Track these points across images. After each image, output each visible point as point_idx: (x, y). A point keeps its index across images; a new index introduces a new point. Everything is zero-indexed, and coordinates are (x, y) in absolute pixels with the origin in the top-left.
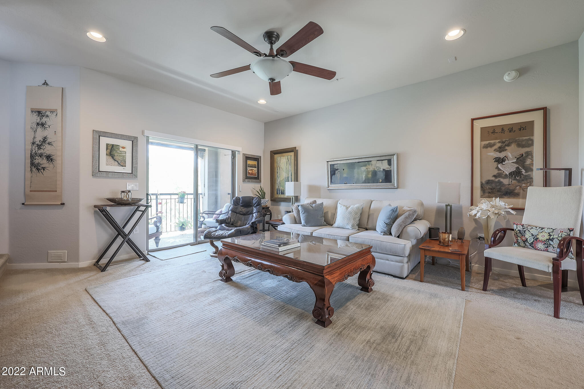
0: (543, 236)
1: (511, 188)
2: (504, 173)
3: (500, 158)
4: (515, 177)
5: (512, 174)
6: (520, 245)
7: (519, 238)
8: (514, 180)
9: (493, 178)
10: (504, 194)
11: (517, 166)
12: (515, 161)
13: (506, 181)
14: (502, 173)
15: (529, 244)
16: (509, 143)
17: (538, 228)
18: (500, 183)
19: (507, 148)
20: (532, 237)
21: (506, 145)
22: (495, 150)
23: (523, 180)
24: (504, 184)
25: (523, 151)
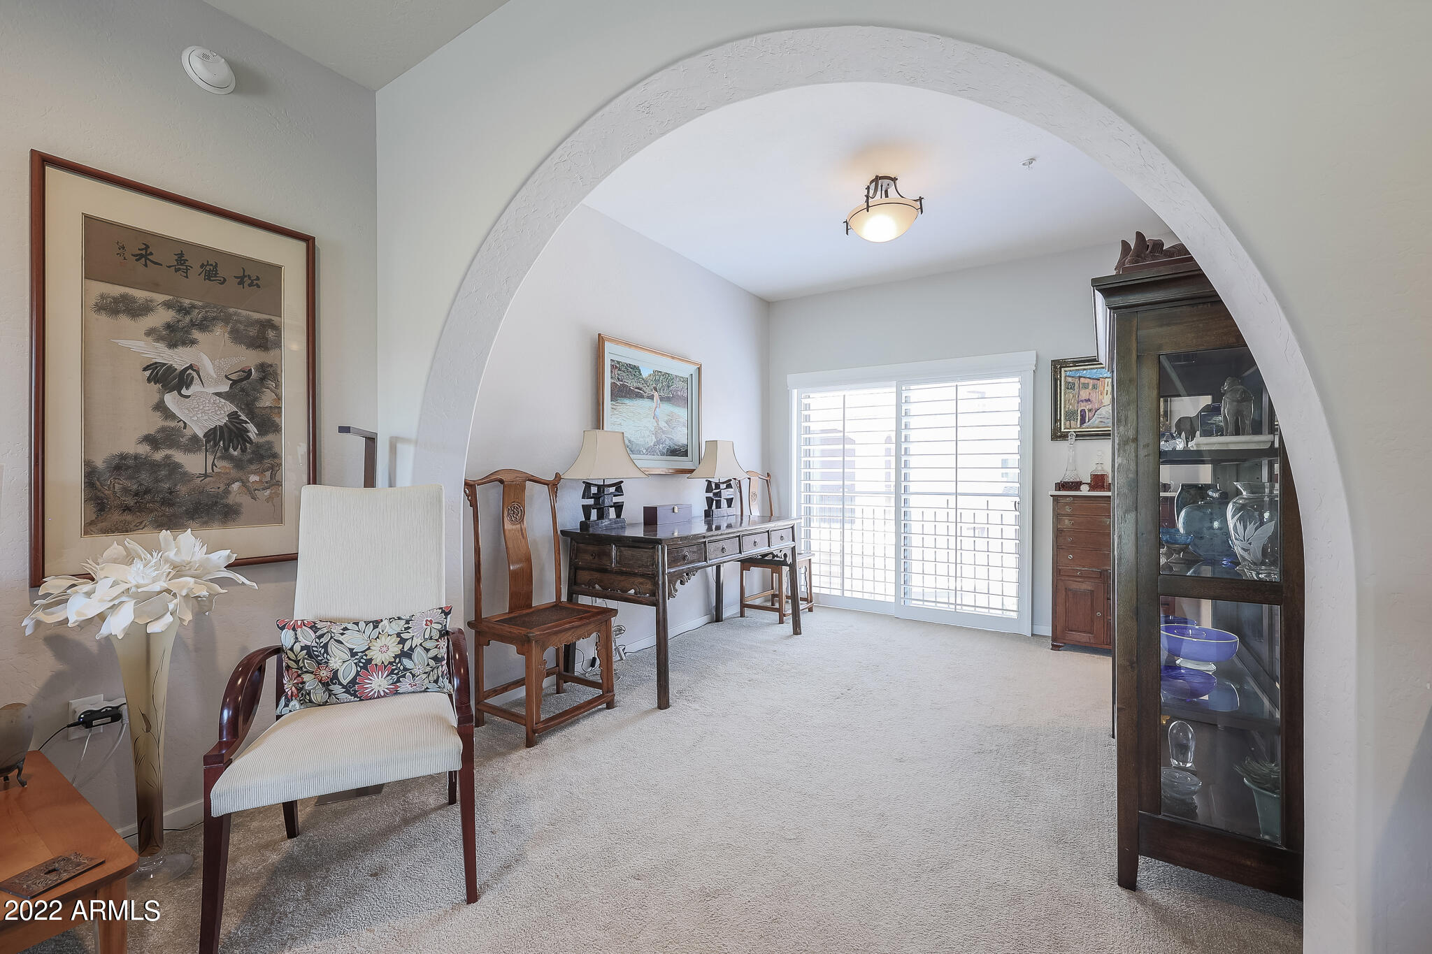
0: (385, 650)
1: (213, 486)
2: (188, 432)
3: (170, 369)
4: (226, 449)
5: (215, 436)
6: (310, 701)
7: (306, 677)
8: (223, 458)
9: (144, 449)
10: (187, 512)
11: (230, 407)
12: (225, 388)
13: (193, 463)
14: (179, 430)
15: (344, 687)
16: (205, 319)
17: (362, 625)
18: (174, 468)
19: (196, 334)
20: (352, 662)
21: (193, 324)
22: (149, 333)
23: (250, 462)
24: (185, 473)
25: (249, 358)
